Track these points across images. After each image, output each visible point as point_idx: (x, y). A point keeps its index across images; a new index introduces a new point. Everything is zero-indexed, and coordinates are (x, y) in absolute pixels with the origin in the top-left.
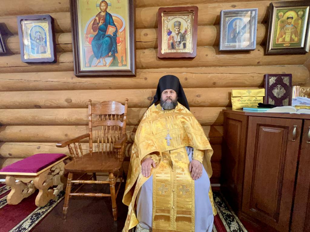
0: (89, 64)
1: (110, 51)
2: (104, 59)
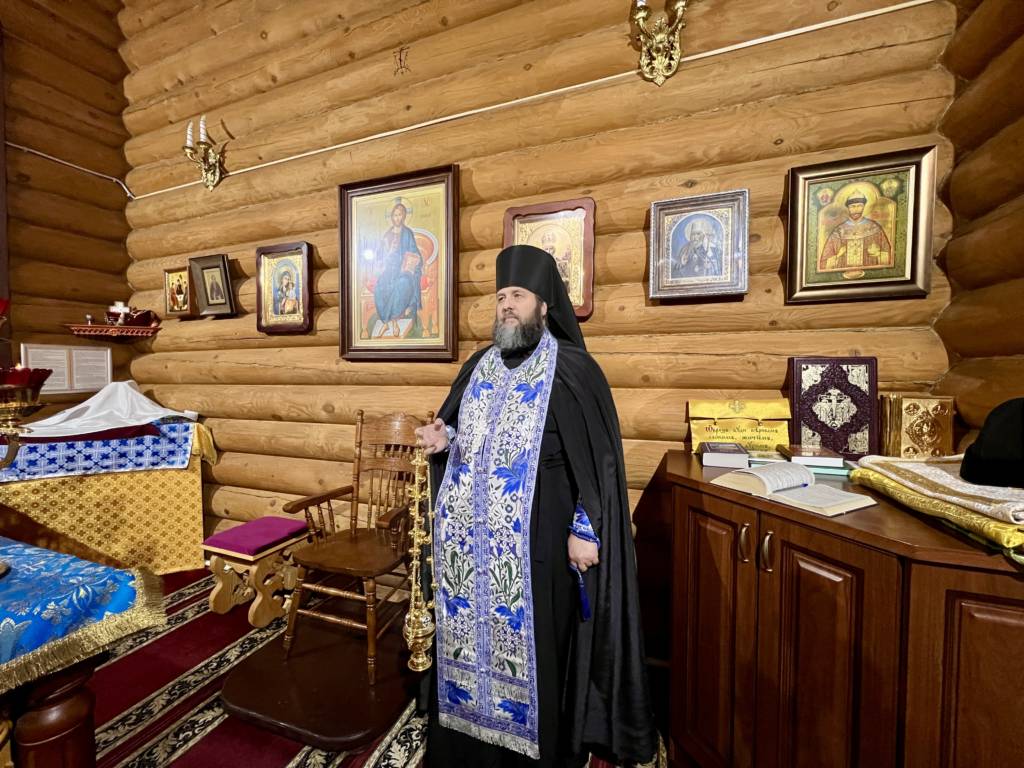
0: (367, 333)
1: (408, 306)
2: (395, 323)
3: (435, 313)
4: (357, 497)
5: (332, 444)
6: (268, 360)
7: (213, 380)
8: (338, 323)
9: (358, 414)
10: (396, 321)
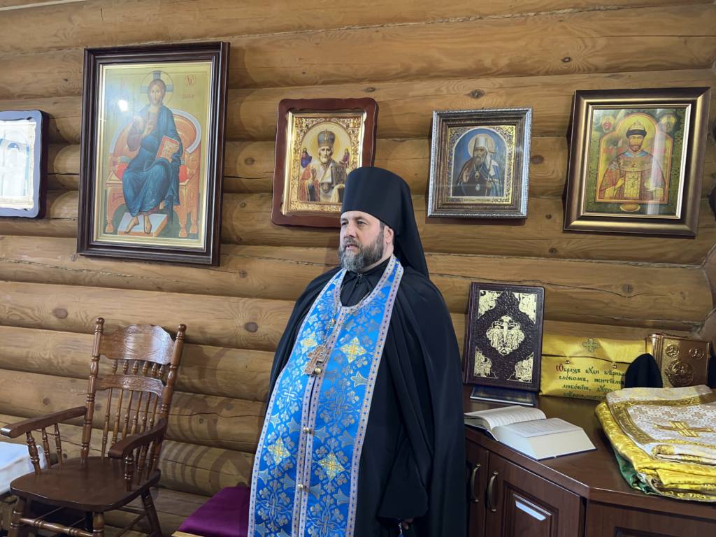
0: (111, 227)
1: (163, 199)
2: (146, 218)
3: (195, 210)
4: (91, 420)
5: (62, 357)
8: (77, 212)
9: (98, 323)
10: (148, 216)
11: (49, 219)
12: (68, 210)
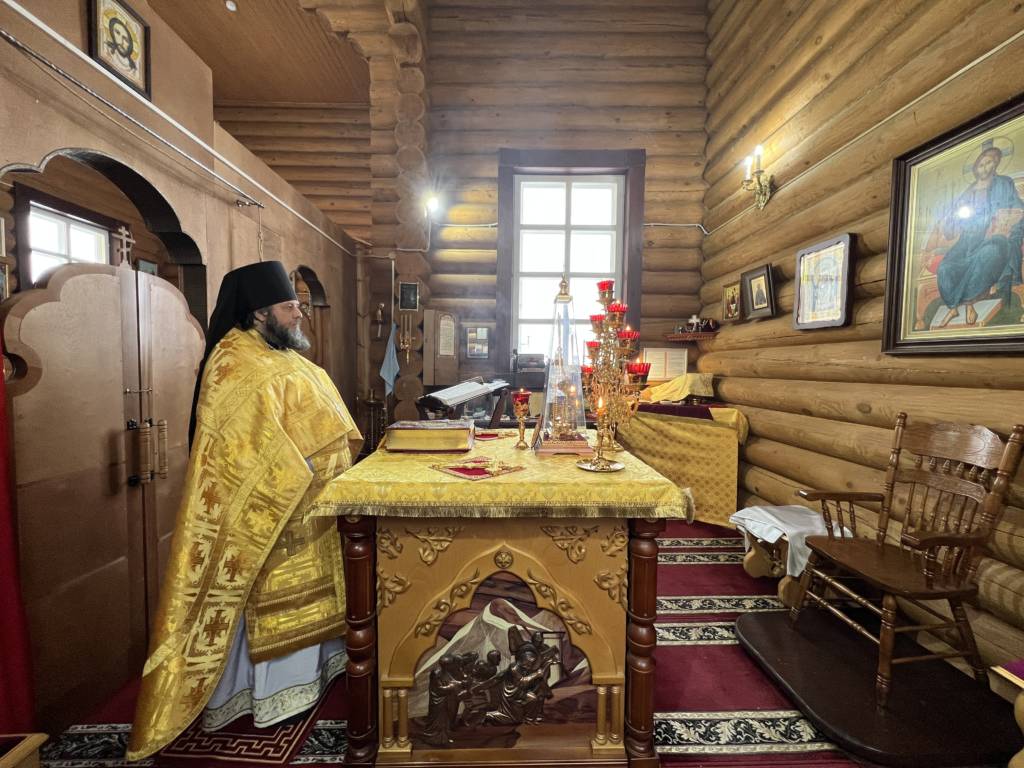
0: (922, 323)
1: (994, 282)
2: (969, 307)
4: (889, 510)
5: (865, 448)
6: (802, 357)
7: (754, 374)
8: (882, 315)
9: (900, 417)
10: (971, 305)
11: (855, 325)
12: (873, 314)
